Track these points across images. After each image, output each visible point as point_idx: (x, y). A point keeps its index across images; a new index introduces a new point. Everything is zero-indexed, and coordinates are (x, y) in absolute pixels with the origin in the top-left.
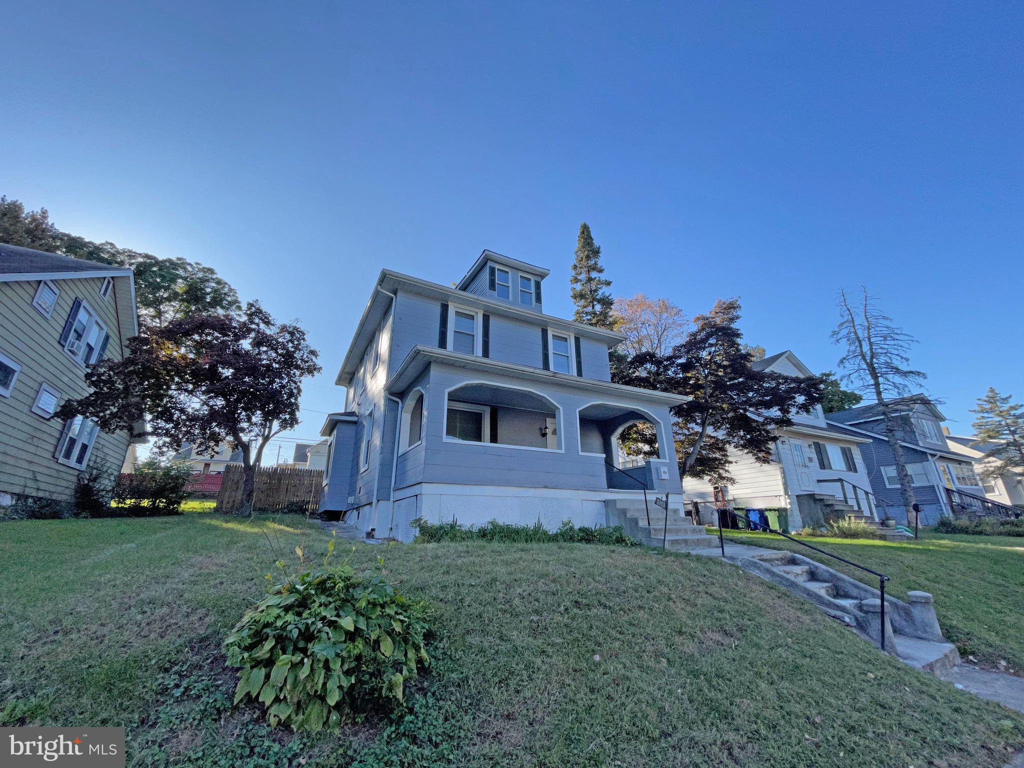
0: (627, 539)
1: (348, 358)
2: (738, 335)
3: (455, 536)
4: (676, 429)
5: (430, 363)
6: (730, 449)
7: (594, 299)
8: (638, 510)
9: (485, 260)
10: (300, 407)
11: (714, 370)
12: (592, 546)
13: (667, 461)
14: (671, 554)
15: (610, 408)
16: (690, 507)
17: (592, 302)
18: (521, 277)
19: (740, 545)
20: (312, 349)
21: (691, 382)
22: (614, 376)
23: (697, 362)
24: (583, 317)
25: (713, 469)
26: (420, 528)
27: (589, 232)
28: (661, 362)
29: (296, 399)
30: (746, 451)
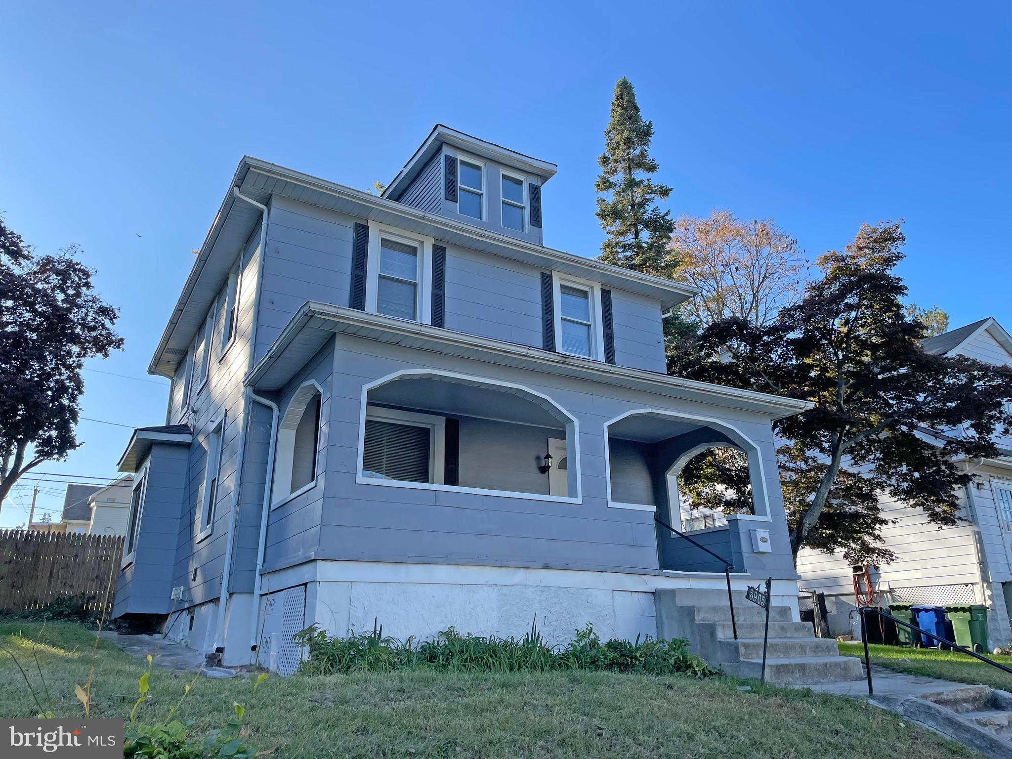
0: (695, 663)
1: (174, 323)
2: (899, 290)
3: (377, 659)
4: (783, 459)
5: (333, 336)
6: (884, 498)
7: (639, 220)
8: (715, 609)
9: (438, 143)
10: (81, 415)
11: (855, 352)
12: (632, 677)
13: (769, 518)
14: (776, 693)
15: (665, 420)
16: (811, 604)
17: (635, 225)
18: (504, 177)
19: (901, 676)
20: (104, 304)
21: (813, 374)
22: (671, 362)
23: (824, 337)
24: (618, 253)
25: (850, 534)
26: (312, 646)
27: (631, 95)
28: (759, 337)
29: (73, 398)
30: (912, 502)
